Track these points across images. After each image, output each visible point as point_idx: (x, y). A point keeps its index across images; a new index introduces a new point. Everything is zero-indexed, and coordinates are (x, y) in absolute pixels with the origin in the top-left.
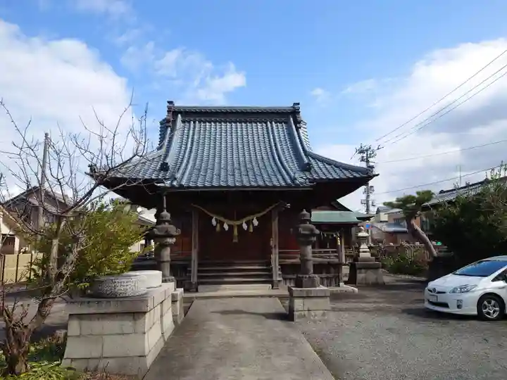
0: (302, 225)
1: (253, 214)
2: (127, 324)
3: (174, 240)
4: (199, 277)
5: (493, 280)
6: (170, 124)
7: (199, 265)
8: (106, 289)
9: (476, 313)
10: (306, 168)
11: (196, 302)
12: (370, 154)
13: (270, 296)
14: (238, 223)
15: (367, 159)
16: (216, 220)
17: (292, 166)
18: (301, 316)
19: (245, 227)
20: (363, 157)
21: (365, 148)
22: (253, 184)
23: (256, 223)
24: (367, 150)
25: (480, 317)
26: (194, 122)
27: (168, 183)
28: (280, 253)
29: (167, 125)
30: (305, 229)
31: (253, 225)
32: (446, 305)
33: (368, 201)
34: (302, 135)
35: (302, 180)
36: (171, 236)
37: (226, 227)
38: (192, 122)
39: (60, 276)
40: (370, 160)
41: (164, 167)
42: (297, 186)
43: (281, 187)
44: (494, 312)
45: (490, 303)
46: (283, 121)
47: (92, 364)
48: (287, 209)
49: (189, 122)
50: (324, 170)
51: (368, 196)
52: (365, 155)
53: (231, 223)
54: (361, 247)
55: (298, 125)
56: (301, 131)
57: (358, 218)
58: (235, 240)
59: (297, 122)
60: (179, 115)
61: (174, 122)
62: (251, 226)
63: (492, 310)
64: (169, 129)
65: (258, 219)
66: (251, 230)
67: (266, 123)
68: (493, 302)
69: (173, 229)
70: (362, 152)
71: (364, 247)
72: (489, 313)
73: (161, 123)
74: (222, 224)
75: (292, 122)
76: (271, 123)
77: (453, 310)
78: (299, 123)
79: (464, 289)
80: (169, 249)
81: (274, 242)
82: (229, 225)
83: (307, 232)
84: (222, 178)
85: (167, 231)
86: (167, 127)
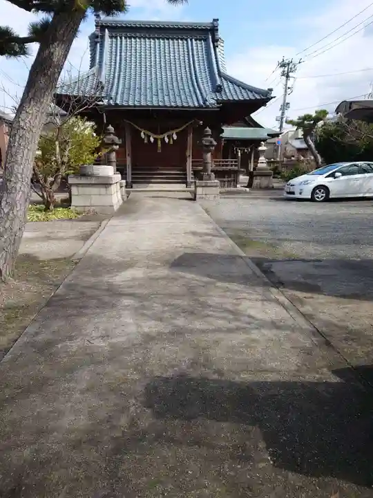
0: (205, 138)
1: (173, 129)
2: (103, 190)
3: (118, 147)
4: (132, 178)
5: (326, 177)
6: (99, 40)
7: (133, 169)
8: (89, 171)
9: (310, 197)
10: (218, 89)
11: (132, 193)
12: (291, 68)
13: (185, 191)
14: (161, 136)
15: (288, 73)
16: (144, 133)
17: (206, 87)
18: (200, 198)
19: (167, 140)
20: (284, 71)
21: (287, 62)
22: (173, 104)
23: (175, 137)
24: (289, 64)
25: (312, 200)
26: (121, 38)
27: (105, 102)
28: (192, 162)
29: (96, 40)
30: (206, 141)
31: (173, 139)
32: (293, 193)
33: (282, 118)
34: (218, 54)
35: (213, 101)
36: (116, 145)
37: (152, 140)
38: (119, 38)
39: (63, 163)
40: (290, 74)
41: (99, 86)
42: (207, 107)
43: (195, 107)
44: (322, 196)
45: (320, 191)
46: (202, 39)
47: (87, 209)
48: (200, 125)
49: (116, 37)
50: (232, 91)
51: (283, 113)
52: (286, 69)
53: (155, 136)
54: (260, 159)
55: (216, 44)
56: (218, 50)
57: (268, 135)
58: (159, 151)
59: (215, 41)
60: (107, 30)
61: (103, 37)
62: (171, 140)
63: (320, 195)
64: (98, 45)
65: (177, 134)
66: (172, 142)
67: (186, 40)
68: (322, 191)
69: (116, 139)
70: (283, 65)
71: (262, 159)
72: (318, 198)
73: (90, 38)
74: (149, 137)
75: (211, 40)
76: (191, 40)
77: (297, 196)
78: (217, 41)
79: (306, 183)
80: (114, 153)
81: (189, 153)
82: (154, 138)
83: (207, 144)
84: (148, 98)
85: (113, 141)
86: (96, 43)
